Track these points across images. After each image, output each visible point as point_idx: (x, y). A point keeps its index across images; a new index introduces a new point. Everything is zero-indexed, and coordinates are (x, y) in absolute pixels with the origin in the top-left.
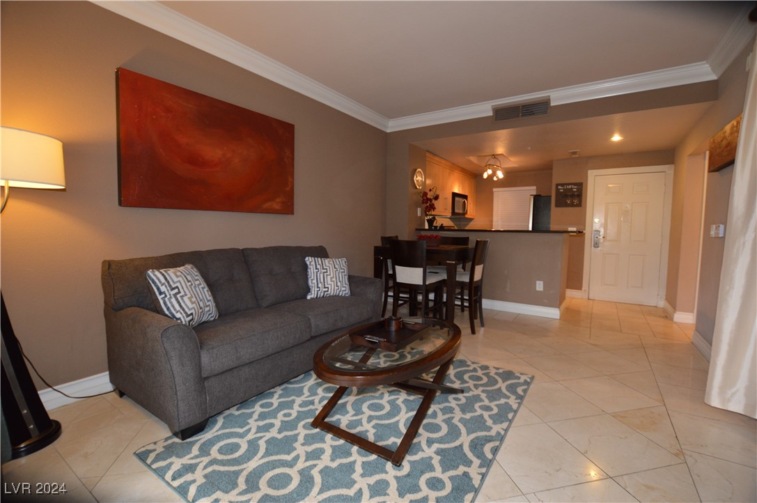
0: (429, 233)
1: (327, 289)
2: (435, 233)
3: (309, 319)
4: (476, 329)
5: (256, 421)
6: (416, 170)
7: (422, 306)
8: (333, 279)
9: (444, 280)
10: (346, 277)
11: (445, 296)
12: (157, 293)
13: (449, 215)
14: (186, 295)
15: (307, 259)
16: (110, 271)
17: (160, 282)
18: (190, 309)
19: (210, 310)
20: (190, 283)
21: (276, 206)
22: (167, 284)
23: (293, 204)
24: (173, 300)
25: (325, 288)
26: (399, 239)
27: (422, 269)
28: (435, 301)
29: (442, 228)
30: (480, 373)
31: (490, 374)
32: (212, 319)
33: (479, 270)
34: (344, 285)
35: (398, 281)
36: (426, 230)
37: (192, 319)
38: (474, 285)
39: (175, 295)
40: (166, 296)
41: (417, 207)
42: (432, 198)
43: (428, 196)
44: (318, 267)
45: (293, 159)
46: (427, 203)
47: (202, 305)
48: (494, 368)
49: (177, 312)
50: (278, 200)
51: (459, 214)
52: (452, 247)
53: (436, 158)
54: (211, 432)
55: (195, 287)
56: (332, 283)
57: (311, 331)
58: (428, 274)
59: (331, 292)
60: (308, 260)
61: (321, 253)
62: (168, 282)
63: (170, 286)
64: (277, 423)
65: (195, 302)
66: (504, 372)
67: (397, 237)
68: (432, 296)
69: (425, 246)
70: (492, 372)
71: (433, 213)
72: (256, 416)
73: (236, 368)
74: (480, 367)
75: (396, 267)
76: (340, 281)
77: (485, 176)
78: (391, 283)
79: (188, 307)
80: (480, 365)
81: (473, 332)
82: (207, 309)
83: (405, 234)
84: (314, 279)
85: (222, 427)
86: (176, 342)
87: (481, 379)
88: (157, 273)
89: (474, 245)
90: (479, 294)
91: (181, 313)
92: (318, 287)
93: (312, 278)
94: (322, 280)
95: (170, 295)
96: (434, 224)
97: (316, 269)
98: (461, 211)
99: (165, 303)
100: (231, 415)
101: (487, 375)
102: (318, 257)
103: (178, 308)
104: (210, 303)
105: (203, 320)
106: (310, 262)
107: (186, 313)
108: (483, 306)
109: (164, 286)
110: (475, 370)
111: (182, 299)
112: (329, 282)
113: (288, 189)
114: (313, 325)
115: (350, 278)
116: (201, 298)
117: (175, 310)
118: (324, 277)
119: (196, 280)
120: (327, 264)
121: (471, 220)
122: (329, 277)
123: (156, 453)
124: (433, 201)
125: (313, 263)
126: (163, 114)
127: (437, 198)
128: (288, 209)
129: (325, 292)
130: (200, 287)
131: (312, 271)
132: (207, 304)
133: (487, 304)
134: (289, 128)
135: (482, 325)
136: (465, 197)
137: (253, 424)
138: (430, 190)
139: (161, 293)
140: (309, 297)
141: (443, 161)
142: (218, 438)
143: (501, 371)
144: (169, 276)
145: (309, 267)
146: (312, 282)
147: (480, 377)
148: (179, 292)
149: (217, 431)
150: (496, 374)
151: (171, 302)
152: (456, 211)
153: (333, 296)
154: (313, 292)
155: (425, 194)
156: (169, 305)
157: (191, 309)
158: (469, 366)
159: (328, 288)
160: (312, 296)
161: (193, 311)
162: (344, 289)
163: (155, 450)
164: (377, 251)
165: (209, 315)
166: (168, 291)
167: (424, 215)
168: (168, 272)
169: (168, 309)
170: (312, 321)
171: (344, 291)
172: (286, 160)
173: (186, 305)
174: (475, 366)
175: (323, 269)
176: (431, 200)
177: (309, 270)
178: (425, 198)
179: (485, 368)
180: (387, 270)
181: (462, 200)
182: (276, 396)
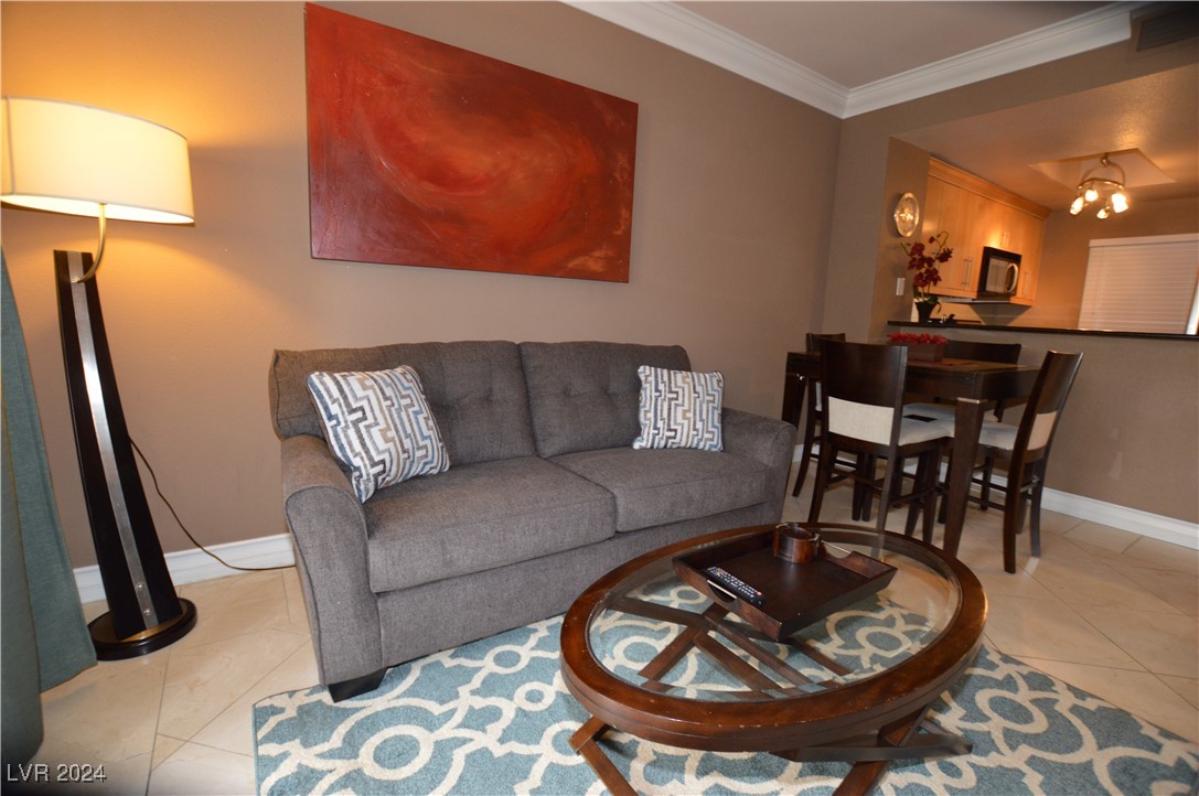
0: (918, 332)
1: (673, 434)
2: (933, 333)
3: (614, 498)
4: (1018, 558)
5: (474, 693)
6: (902, 195)
7: (886, 488)
8: (688, 415)
9: (946, 440)
10: (719, 411)
11: (944, 468)
12: (325, 417)
13: (971, 294)
14: (377, 424)
15: (641, 369)
16: (278, 369)
17: (331, 396)
18: (379, 452)
19: (426, 456)
20: (389, 403)
21: (595, 265)
22: (342, 401)
23: (627, 263)
24: (352, 432)
25: (670, 430)
26: (847, 340)
27: (890, 411)
28: (917, 477)
29: (951, 322)
30: (1024, 696)
31: (1057, 707)
32: (435, 471)
33: (1043, 425)
34: (710, 429)
35: (831, 430)
36: (914, 325)
37: (384, 471)
38: (1026, 459)
39: (356, 423)
40: (339, 423)
41: (897, 275)
42: (933, 257)
43: (926, 253)
44: (661, 387)
45: (632, 174)
46: (919, 267)
47: (407, 444)
48: (1070, 688)
49: (356, 455)
50: (597, 254)
51: (995, 295)
52: (976, 366)
53: (952, 172)
54: (389, 695)
55: (399, 411)
56: (686, 422)
57: (615, 521)
58: (904, 421)
59: (682, 439)
60: (645, 372)
61: (675, 359)
62: (345, 398)
63: (348, 405)
64: (508, 710)
65: (392, 440)
66: (1100, 709)
67: (843, 335)
68: (911, 468)
69: (906, 360)
70: (1065, 702)
71: (933, 290)
72: (477, 681)
73: (447, 579)
74: (1024, 677)
75: (831, 399)
76: (701, 420)
77: (1077, 207)
78: (817, 432)
79: (377, 449)
80: (1025, 671)
81: (1010, 566)
82: (419, 454)
83: (861, 330)
84: (649, 411)
85: (410, 693)
86: (314, 521)
87: (1028, 718)
88: (327, 379)
89: (1039, 364)
90: (1035, 480)
91: (362, 458)
92: (655, 428)
93: (647, 408)
94: (665, 415)
95: (346, 422)
96: (934, 315)
97: (657, 390)
98: (1000, 289)
99: (336, 436)
100: (438, 663)
101: (1046, 706)
102: (663, 368)
103: (358, 447)
104: (428, 442)
105: (412, 473)
106: (646, 377)
107: (371, 458)
108: (1044, 504)
109: (336, 404)
110: (1009, 684)
111: (368, 432)
112: (680, 420)
113: (618, 233)
114: (621, 510)
115: (726, 415)
116: (409, 431)
117: (352, 451)
118: (670, 409)
119: (403, 397)
120: (680, 383)
121: (1023, 308)
122: (680, 409)
123: (280, 717)
124: (937, 265)
125: (652, 379)
126: (384, 88)
127: (945, 256)
128: (617, 270)
129: (669, 438)
130: (410, 410)
131: (648, 393)
132: (421, 443)
133: (1051, 499)
134: (627, 111)
135: (1036, 549)
136: (1016, 258)
137: (466, 700)
138: (932, 240)
139: (330, 417)
140: (636, 446)
141: (970, 179)
142: (393, 716)
143: (1091, 704)
144: (349, 385)
145: (644, 385)
146: (647, 417)
147: (1026, 711)
148: (365, 418)
149: (398, 697)
150: (1075, 709)
151: (346, 436)
152: (990, 288)
153: (685, 448)
154: (645, 436)
155: (919, 248)
156: (344, 441)
157: (383, 452)
158: (992, 666)
159: (676, 431)
160: (643, 444)
161: (386, 456)
162: (710, 436)
163: (282, 710)
164: (794, 362)
165: (425, 464)
166: (343, 413)
167: (912, 293)
168: (350, 379)
169: (341, 447)
170: (621, 502)
171: (707, 439)
172: (618, 176)
173: (374, 443)
174: (1011, 669)
175: (671, 392)
176: (930, 261)
177: (642, 392)
178: (916, 256)
179: (1040, 682)
180: (812, 403)
181: (1004, 265)
182: (533, 640)
